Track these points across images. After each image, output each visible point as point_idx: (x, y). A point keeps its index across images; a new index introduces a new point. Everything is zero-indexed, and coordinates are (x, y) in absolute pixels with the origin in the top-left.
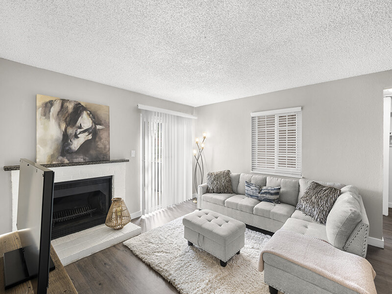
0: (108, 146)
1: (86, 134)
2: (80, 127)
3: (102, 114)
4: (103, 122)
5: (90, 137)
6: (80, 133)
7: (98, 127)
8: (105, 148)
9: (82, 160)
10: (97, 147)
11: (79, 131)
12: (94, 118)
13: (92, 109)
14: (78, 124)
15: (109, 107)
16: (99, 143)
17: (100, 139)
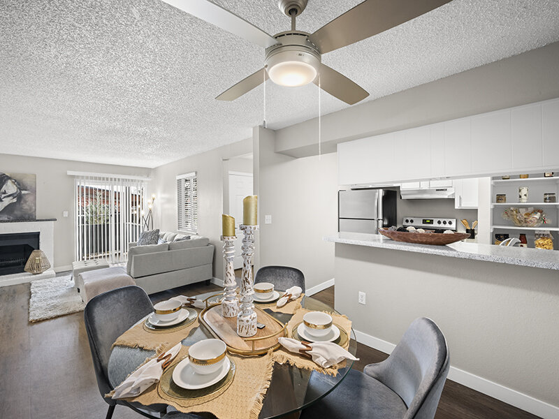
0: (34, 208)
1: (11, 198)
2: (5, 193)
3: (27, 182)
4: (28, 188)
5: (15, 200)
6: (5, 197)
7: (23, 192)
8: (31, 209)
9: (6, 219)
10: (22, 208)
11: (3, 196)
12: (19, 185)
13: (17, 178)
14: (3, 190)
15: (35, 175)
16: (24, 205)
17: (26, 202)
